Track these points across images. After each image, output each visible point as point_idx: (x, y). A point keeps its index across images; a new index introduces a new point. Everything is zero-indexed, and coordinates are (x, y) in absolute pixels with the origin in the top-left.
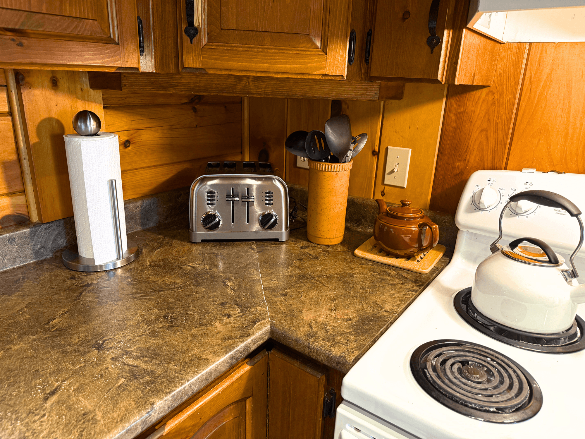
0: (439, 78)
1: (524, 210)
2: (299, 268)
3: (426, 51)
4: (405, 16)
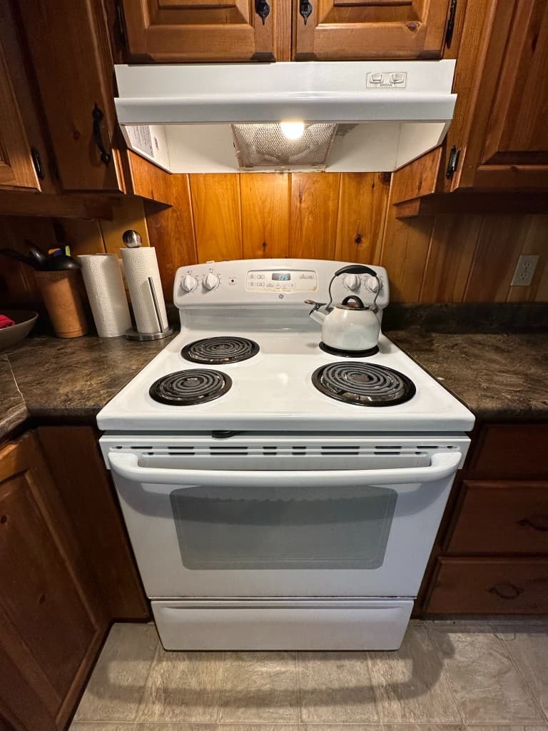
0: (120, 189)
1: (211, 286)
2: (56, 363)
3: (103, 166)
4: (77, 136)
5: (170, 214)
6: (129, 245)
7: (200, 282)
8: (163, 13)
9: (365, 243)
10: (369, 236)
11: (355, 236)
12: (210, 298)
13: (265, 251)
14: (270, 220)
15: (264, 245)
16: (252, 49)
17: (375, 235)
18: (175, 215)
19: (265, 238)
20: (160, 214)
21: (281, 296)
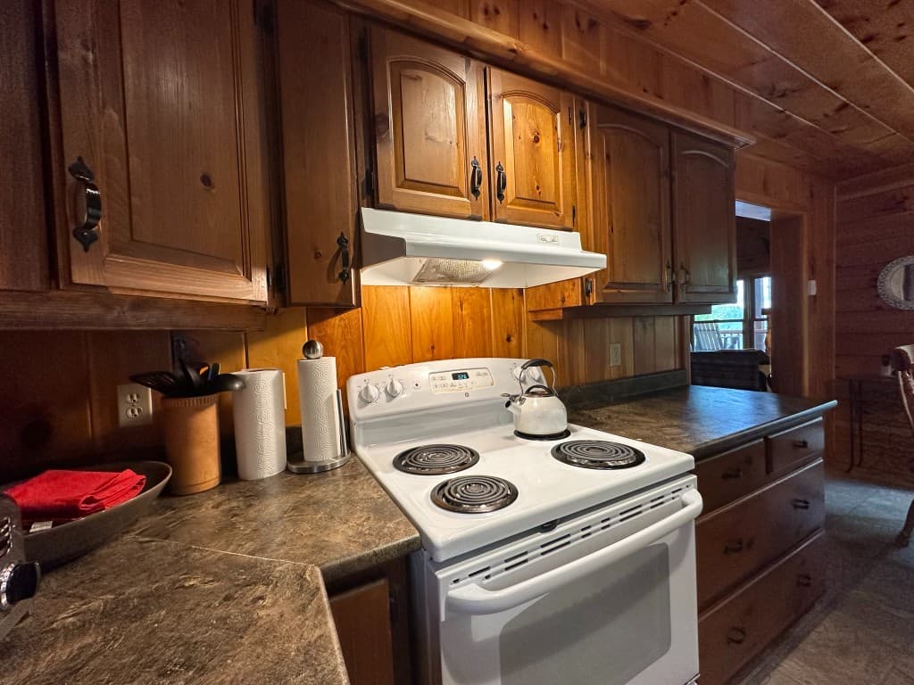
3: (340, 282)
4: (317, 256)
5: (337, 321)
6: (312, 356)
7: (382, 390)
8: (407, 183)
9: (514, 341)
10: (516, 336)
11: (506, 337)
12: (394, 407)
13: (434, 354)
14: (437, 325)
15: (433, 348)
16: (468, 213)
17: (520, 334)
18: (342, 323)
19: (432, 341)
20: (325, 323)
21: (467, 395)
